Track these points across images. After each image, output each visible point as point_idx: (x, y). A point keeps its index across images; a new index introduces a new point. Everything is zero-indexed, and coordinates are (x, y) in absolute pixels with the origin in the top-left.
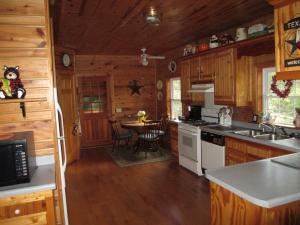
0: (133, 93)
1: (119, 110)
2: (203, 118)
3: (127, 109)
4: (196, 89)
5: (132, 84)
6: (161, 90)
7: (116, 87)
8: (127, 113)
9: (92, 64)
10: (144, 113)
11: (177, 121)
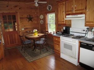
0: (29, 21)
1: (23, 29)
2: (71, 33)
3: (27, 29)
5: (29, 17)
6: (42, 19)
7: (20, 18)
8: (27, 30)
9: (7, 6)
10: (36, 30)
11: (55, 34)
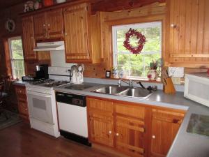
2: (50, 77)
4: (42, 47)
11: (20, 82)
